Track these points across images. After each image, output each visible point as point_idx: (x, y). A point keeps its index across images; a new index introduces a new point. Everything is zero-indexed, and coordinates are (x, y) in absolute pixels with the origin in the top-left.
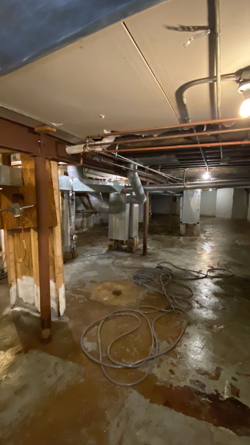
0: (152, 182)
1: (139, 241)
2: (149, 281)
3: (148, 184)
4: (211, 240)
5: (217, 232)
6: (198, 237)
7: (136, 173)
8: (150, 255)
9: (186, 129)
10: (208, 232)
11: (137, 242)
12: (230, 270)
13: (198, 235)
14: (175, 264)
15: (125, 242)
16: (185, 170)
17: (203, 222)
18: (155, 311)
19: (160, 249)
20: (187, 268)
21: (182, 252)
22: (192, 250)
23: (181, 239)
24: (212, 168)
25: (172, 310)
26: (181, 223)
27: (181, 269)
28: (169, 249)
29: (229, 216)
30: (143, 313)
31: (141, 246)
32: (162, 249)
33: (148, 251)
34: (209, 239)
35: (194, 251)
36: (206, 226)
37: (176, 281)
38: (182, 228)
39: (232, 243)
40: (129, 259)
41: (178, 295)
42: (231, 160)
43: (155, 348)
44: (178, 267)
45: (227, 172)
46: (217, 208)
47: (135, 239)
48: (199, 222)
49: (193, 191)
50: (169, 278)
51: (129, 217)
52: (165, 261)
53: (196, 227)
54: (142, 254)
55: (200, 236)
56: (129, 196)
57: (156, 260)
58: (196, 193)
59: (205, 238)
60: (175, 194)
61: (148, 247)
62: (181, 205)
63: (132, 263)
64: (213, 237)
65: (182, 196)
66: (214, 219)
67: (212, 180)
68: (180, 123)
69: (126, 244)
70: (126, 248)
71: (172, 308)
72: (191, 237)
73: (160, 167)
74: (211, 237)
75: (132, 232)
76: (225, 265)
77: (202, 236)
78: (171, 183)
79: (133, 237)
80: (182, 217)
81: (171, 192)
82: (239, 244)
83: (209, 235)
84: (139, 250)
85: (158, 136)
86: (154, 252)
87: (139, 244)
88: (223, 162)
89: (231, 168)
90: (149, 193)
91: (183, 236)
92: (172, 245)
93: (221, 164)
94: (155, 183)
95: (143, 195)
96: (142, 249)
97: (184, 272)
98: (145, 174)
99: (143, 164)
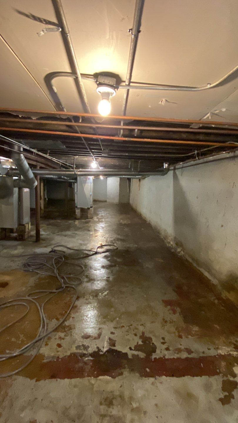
0: (43, 166)
1: (31, 228)
2: (41, 266)
3: (38, 168)
4: (102, 222)
5: (108, 215)
6: (91, 220)
7: (22, 155)
8: (44, 240)
9: (64, 118)
10: (100, 215)
11: (29, 229)
12: (115, 245)
13: (92, 218)
14: (69, 246)
15: (15, 230)
16: (74, 157)
17: (96, 206)
18: (45, 294)
19: (56, 233)
20: (80, 248)
21: (76, 234)
22: (86, 232)
23: (77, 222)
24: (98, 159)
25: (63, 289)
26: (77, 207)
27: (74, 250)
28: (64, 233)
29: (116, 200)
30: (33, 299)
31: (33, 233)
32: (57, 234)
33: (41, 237)
34: (101, 220)
35: (88, 232)
36: (99, 210)
37: (69, 261)
38: (78, 212)
39: (118, 223)
40: (19, 247)
41: (70, 274)
42: (110, 153)
43: (43, 329)
44: (72, 248)
45: (111, 163)
46: (108, 194)
47: (27, 226)
48: (92, 206)
49: (86, 178)
50: (62, 259)
51: (17, 203)
52: (60, 244)
53: (89, 211)
54: (35, 240)
55: (93, 218)
56: (16, 180)
57: (51, 245)
58: (89, 180)
59: (97, 220)
60: (69, 180)
61: (42, 232)
62: (76, 191)
63: (22, 251)
64: (104, 218)
65: (76, 182)
66: (105, 203)
67: (101, 169)
68: (57, 111)
69: (16, 232)
70: (16, 236)
71: (63, 287)
72: (86, 219)
73: (49, 151)
74: (102, 218)
75: (23, 219)
76: (112, 242)
77: (95, 219)
78: (64, 169)
79: (24, 223)
80: (77, 202)
81: (66, 178)
82: (123, 223)
83: (101, 217)
84: (31, 236)
85: (37, 119)
86: (48, 237)
87: (32, 230)
88: (104, 153)
89: (112, 160)
90: (40, 177)
91: (78, 219)
92: (68, 228)
93: (103, 155)
94: (47, 168)
95: (32, 179)
96: (35, 235)
97: (76, 252)
98: (33, 157)
99: (29, 146)
